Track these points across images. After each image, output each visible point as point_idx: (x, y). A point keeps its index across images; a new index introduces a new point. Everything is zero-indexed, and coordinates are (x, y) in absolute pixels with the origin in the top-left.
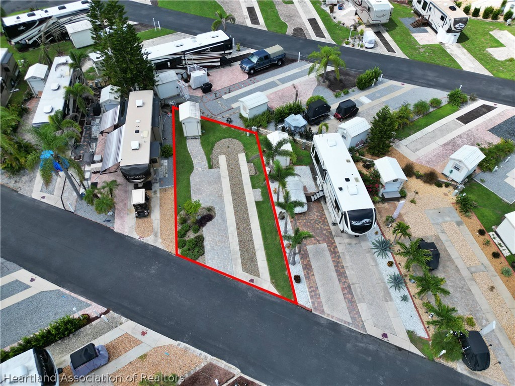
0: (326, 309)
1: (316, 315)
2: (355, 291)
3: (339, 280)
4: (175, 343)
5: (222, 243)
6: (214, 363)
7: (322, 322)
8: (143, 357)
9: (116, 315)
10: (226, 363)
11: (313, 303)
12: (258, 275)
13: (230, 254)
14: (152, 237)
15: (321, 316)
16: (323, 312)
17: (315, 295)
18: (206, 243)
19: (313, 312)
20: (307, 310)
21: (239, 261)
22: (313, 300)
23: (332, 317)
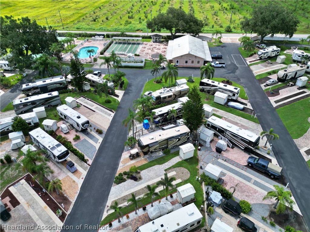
4: (79, 189)
5: (124, 189)
6: (72, 204)
8: (74, 182)
9: (89, 168)
10: (72, 208)
14: (122, 165)
18: (123, 183)
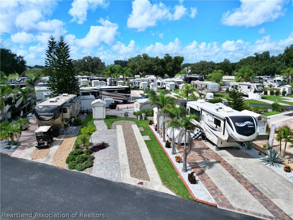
0: (233, 204)
1: (224, 210)
2: (262, 189)
3: (239, 181)
5: (111, 160)
7: (235, 216)
11: (216, 199)
12: (148, 179)
13: (118, 167)
14: (44, 158)
15: (231, 211)
16: (231, 207)
17: (216, 192)
18: (95, 161)
19: (218, 207)
20: (211, 206)
21: (128, 170)
22: (214, 197)
23: (246, 211)
